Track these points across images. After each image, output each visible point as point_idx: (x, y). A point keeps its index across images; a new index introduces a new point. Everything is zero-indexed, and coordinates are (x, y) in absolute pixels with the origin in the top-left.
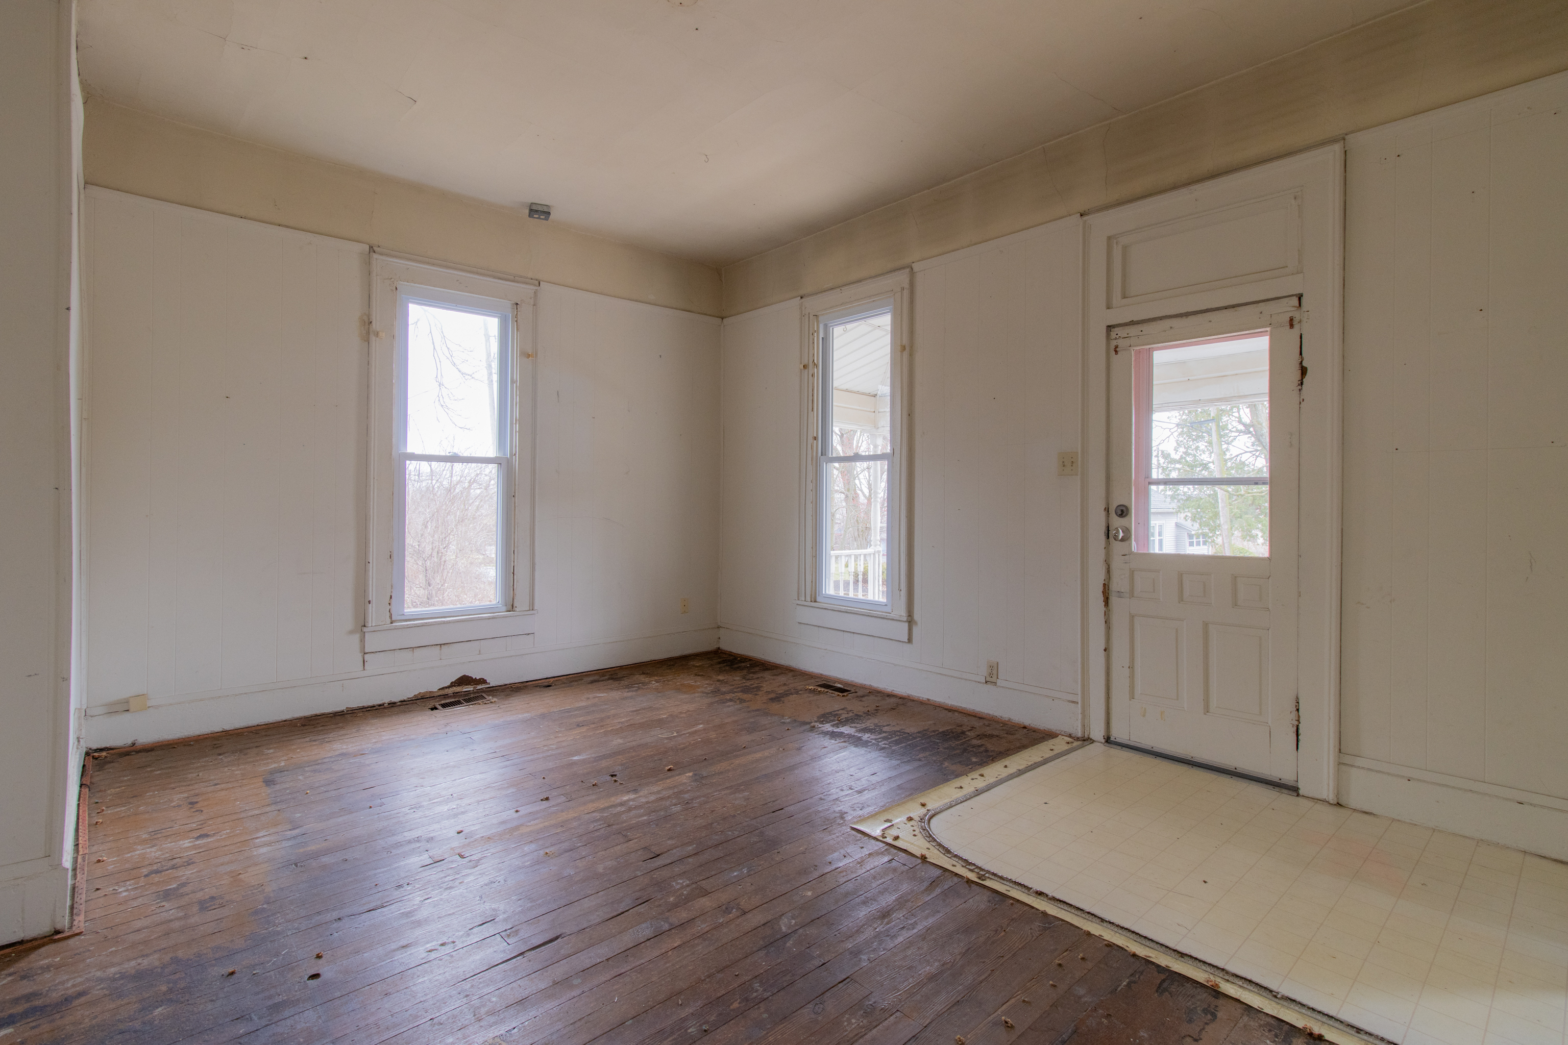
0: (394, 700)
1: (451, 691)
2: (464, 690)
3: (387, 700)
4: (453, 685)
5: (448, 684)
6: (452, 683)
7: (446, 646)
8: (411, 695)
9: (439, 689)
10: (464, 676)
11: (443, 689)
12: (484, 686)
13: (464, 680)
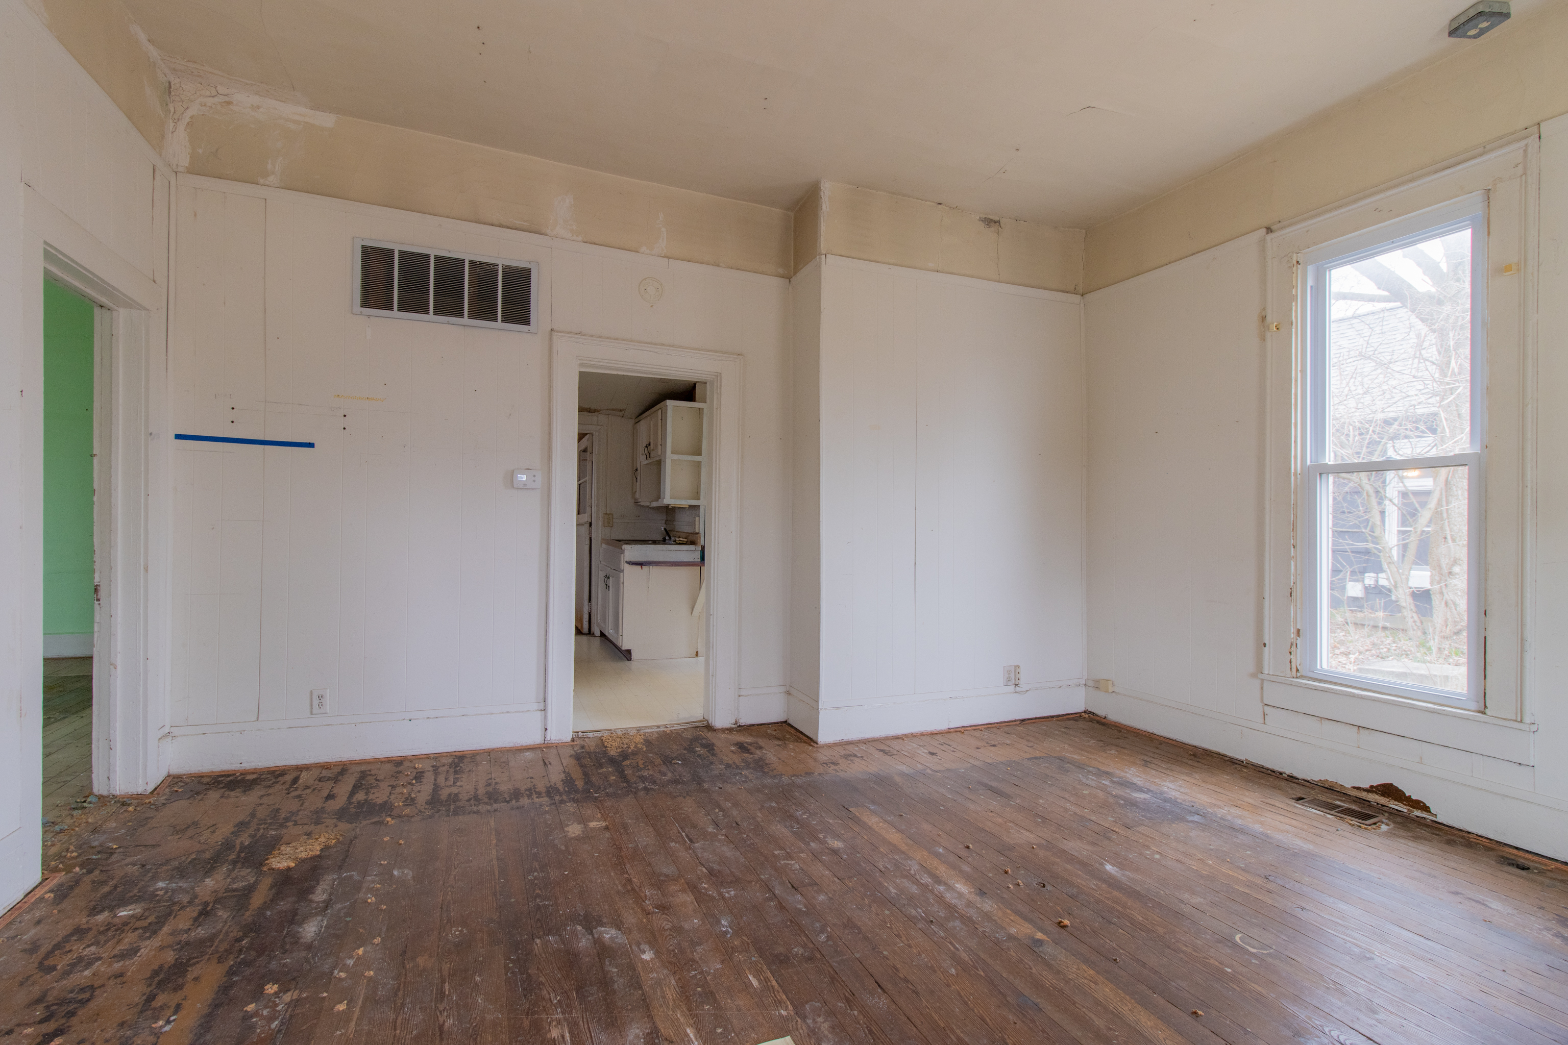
0: (1295, 774)
1: (1372, 797)
2: (1390, 806)
3: (1288, 771)
4: (1372, 789)
5: (1367, 786)
6: (1372, 787)
7: (1366, 731)
8: (1316, 778)
9: (1354, 788)
10: (1391, 785)
11: (1358, 788)
12: (1424, 815)
13: (1389, 790)
